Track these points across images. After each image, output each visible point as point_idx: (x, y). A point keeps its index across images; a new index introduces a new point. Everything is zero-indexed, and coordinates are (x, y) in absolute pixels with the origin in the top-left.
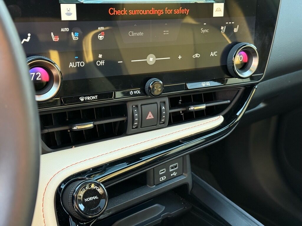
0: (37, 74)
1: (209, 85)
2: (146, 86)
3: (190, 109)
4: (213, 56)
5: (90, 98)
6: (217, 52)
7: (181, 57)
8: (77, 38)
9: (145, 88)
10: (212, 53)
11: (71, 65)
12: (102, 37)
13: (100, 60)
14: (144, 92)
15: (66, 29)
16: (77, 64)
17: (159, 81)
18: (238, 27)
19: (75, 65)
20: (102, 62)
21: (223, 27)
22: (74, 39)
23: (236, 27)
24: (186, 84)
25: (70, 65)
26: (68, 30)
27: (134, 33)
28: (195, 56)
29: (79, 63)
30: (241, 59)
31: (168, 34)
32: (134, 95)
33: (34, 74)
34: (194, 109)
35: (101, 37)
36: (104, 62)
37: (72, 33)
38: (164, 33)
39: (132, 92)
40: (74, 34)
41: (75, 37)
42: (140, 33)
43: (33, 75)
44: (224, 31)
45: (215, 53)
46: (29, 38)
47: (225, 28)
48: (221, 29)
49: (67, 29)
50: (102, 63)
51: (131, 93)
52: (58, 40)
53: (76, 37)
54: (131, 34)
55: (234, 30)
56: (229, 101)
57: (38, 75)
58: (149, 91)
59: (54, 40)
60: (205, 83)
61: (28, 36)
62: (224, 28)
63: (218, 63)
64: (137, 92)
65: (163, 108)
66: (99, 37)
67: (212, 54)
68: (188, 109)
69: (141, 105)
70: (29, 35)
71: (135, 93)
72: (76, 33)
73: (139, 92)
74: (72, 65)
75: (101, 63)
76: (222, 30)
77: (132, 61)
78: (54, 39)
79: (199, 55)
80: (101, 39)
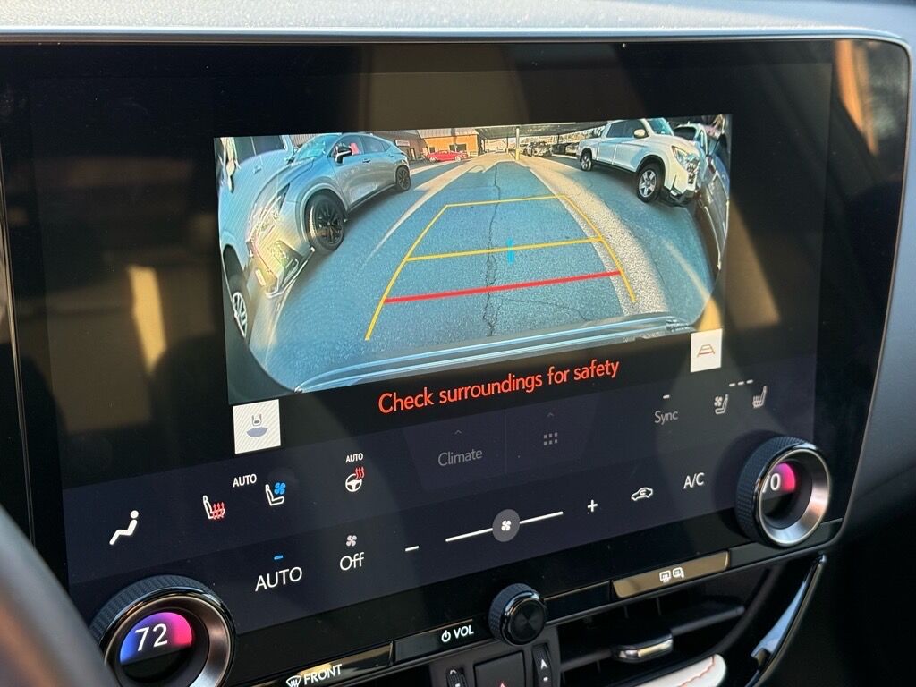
0: (155, 629)
1: (683, 576)
2: (491, 612)
3: (623, 655)
4: (692, 486)
5: (317, 677)
6: (702, 474)
7: (596, 505)
8: (281, 500)
9: (487, 615)
10: (688, 478)
11: (261, 582)
12: (357, 482)
13: (351, 551)
14: (484, 632)
15: (247, 476)
16: (281, 576)
17: (529, 597)
18: (765, 391)
19: (273, 582)
20: (357, 557)
21: (721, 399)
22: (273, 502)
23: (760, 393)
24: (611, 584)
25: (258, 585)
26: (253, 479)
27: (453, 455)
29: (287, 574)
30: (775, 486)
31: (556, 441)
32: (455, 642)
33: (147, 629)
34: (636, 655)
35: (354, 483)
36: (362, 556)
37: (267, 488)
38: (545, 440)
39: (447, 633)
40: (272, 489)
41: (275, 496)
42: (473, 452)
43: (142, 633)
44: (724, 408)
45: (697, 477)
46: (133, 524)
47: (726, 399)
48: (716, 404)
49: (251, 479)
50: (358, 562)
51: (445, 639)
52: (222, 515)
53: (279, 495)
54: (445, 459)
55: (754, 402)
56: (741, 610)
57: (160, 630)
58: (501, 626)
59: (210, 517)
60: (669, 571)
61: (132, 519)
62: (722, 402)
63: (708, 507)
64: (465, 631)
65: (544, 664)
66: (347, 484)
67: (689, 483)
68: (618, 654)
69: (475, 665)
70: (134, 514)
71: (457, 636)
72: (277, 485)
73: (469, 631)
74: (264, 584)
75: (355, 560)
76: (718, 407)
77: (448, 540)
78: (211, 515)
79: (651, 490)
80: (354, 490)
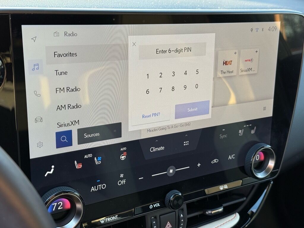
0: (59, 204)
1: (227, 188)
2: (166, 199)
3: (207, 213)
4: (231, 159)
5: (110, 219)
6: (234, 155)
7: (200, 165)
8: (99, 162)
9: (164, 200)
10: (230, 156)
11: (93, 189)
12: (124, 157)
13: (122, 179)
14: (163, 205)
15: (89, 155)
16: (99, 187)
17: (178, 194)
18: (255, 128)
19: (96, 189)
20: (124, 181)
21: (241, 131)
22: (97, 163)
23: (254, 129)
24: (204, 190)
25: (92, 190)
26: (91, 155)
27: (155, 148)
28: (214, 161)
29: (101, 186)
30: (257, 159)
31: (188, 144)
32: (154, 208)
33: (56, 204)
34: (211, 213)
35: (123, 157)
36: (125, 180)
37: (95, 159)
38: (184, 144)
39: (151, 206)
40: (97, 159)
41: (98, 161)
42: (161, 147)
44: (242, 134)
45: (232, 156)
46: (52, 170)
47: (243, 131)
48: (239, 132)
49: (90, 155)
50: (124, 183)
51: (151, 207)
52: (81, 167)
53: (99, 161)
54: (152, 150)
55: (252, 132)
56: (245, 198)
58: (169, 204)
59: (77, 168)
60: (223, 186)
61: (52, 168)
62: (241, 132)
63: (236, 166)
64: (157, 205)
65: (182, 216)
66: (121, 157)
67: (230, 158)
68: (205, 212)
69: (160, 216)
70: (53, 167)
71: (155, 206)
72: (99, 158)
73: (158, 205)
74: (94, 189)
75: (123, 182)
76: (240, 133)
77: (152, 176)
78: (77, 167)
79: (218, 160)
80: (123, 159)
